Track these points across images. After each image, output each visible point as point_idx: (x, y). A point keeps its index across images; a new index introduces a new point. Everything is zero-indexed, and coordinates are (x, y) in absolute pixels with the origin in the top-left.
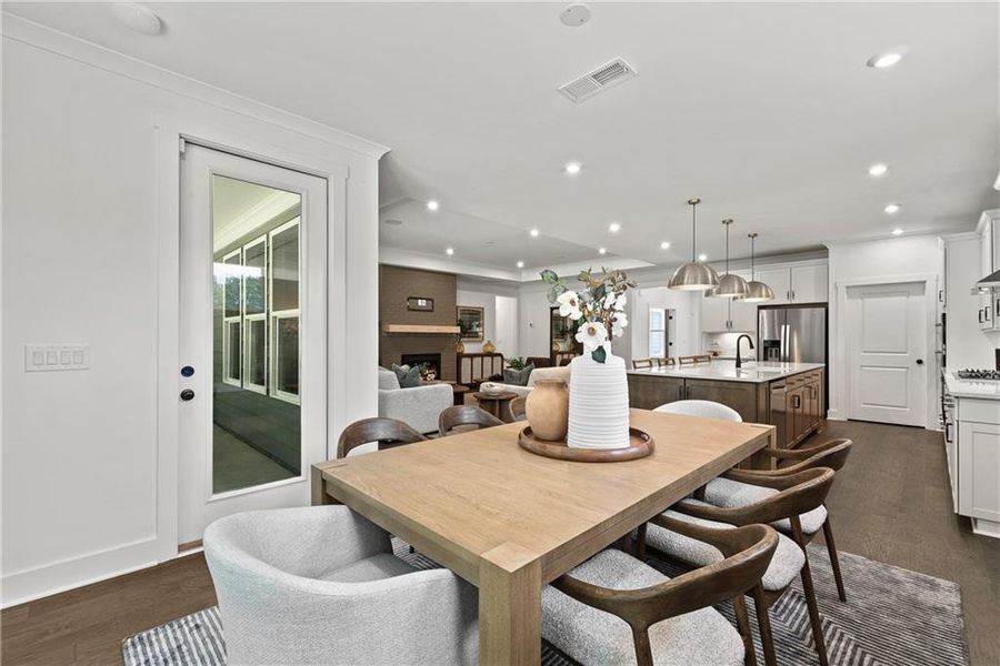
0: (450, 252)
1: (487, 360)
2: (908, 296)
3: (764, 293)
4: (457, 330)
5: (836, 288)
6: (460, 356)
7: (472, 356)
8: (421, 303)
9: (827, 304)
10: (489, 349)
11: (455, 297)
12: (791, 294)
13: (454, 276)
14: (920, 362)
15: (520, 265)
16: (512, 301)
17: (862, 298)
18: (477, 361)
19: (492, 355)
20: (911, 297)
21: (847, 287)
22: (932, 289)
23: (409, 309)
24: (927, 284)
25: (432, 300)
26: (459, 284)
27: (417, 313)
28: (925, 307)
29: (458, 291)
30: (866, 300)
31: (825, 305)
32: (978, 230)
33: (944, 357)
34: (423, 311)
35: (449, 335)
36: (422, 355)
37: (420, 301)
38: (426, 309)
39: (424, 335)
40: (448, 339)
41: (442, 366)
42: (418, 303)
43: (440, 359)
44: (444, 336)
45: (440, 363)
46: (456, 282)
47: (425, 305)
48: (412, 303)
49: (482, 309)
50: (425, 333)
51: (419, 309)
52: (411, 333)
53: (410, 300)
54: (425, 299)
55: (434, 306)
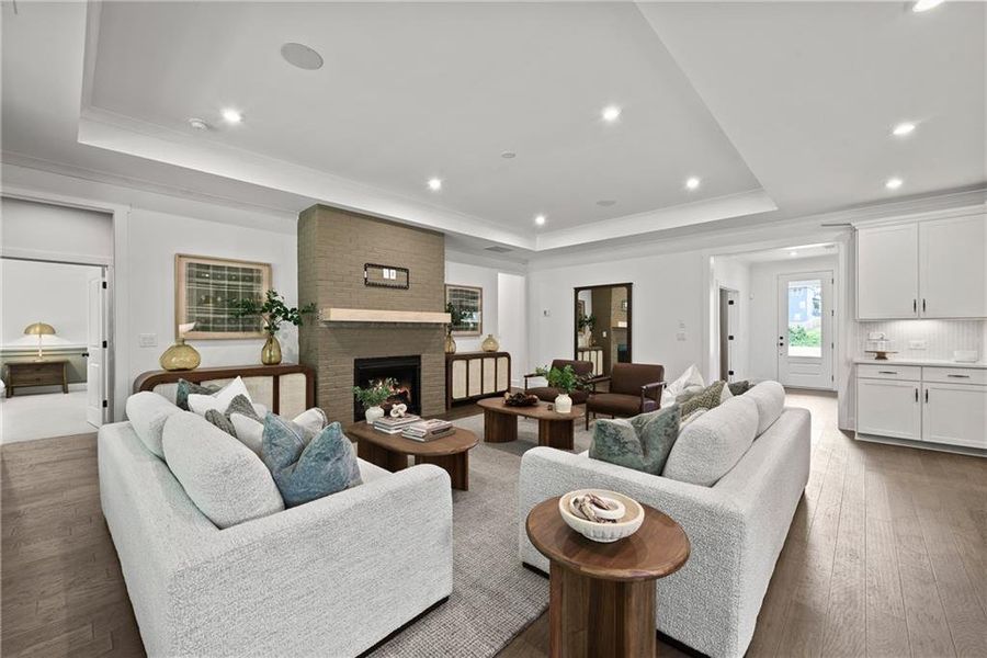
0: (435, 184)
1: (489, 362)
4: (446, 318)
6: (450, 358)
7: (467, 358)
8: (389, 275)
10: (490, 347)
11: (443, 268)
13: (440, 234)
15: (540, 220)
16: (519, 280)
18: (475, 364)
19: (495, 355)
23: (368, 284)
25: (406, 270)
27: (382, 290)
29: (446, 263)
34: (393, 287)
35: (433, 326)
36: (390, 358)
37: (386, 271)
38: (397, 284)
39: (393, 326)
40: (432, 332)
41: (423, 374)
42: (382, 275)
43: (420, 364)
44: (426, 328)
45: (420, 370)
46: (443, 245)
47: (393, 277)
48: (372, 275)
49: (481, 289)
50: (395, 323)
51: (385, 283)
52: (371, 322)
53: (368, 269)
54: (393, 268)
55: (410, 280)
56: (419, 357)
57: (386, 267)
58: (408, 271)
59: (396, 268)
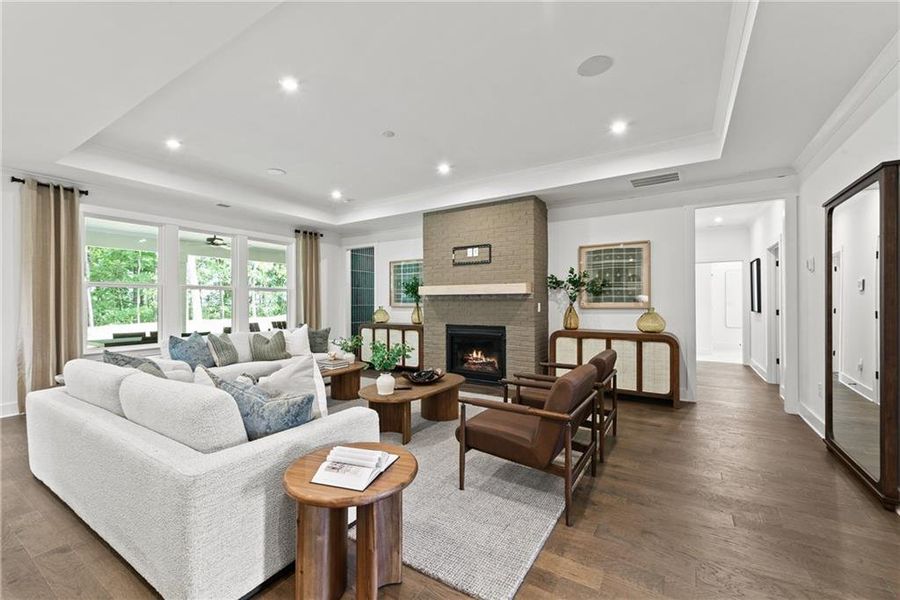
8: (472, 253)
15: (619, 127)
19: (656, 337)
23: (456, 264)
25: (488, 246)
27: (467, 268)
34: (476, 263)
35: (520, 298)
36: (475, 327)
37: (469, 250)
38: (480, 260)
39: (478, 298)
40: (518, 303)
41: (508, 346)
42: (467, 254)
43: (505, 335)
44: (512, 300)
45: (505, 341)
47: (476, 254)
48: (459, 256)
50: (479, 295)
51: (469, 261)
52: (458, 296)
53: (456, 252)
54: (476, 247)
55: (492, 254)
56: (504, 329)
57: (470, 247)
58: (490, 246)
59: (478, 246)
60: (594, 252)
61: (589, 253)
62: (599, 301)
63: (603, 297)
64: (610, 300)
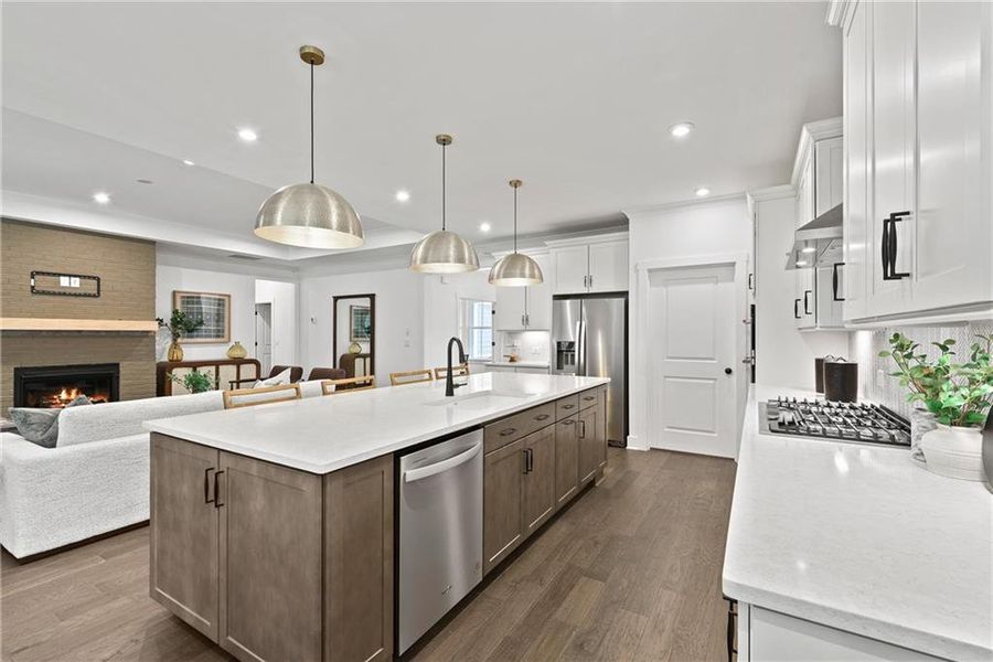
0: (102, 198)
1: (229, 370)
2: (717, 282)
3: (527, 271)
5: (637, 271)
6: (169, 367)
7: (197, 365)
8: (69, 283)
9: (627, 292)
10: (237, 354)
11: (154, 276)
12: (589, 281)
13: (153, 243)
14: (729, 371)
17: (666, 286)
19: (238, 363)
20: (719, 284)
21: (650, 271)
22: (741, 273)
23: (35, 292)
24: (736, 266)
25: (95, 279)
26: (159, 256)
27: (57, 298)
28: (733, 297)
29: (158, 267)
30: (670, 288)
31: (625, 294)
32: (793, 182)
33: (753, 367)
34: (75, 295)
37: (62, 278)
38: (82, 292)
39: (76, 334)
40: (135, 340)
41: (122, 382)
42: (59, 282)
43: (118, 372)
44: (127, 336)
45: (118, 377)
46: (154, 253)
47: (77, 285)
48: (43, 283)
49: (229, 296)
50: (79, 332)
51: (62, 291)
52: (40, 331)
53: (37, 277)
54: (75, 276)
55: (102, 288)
56: (118, 364)
57: (64, 275)
58: (99, 280)
59: (79, 276)
60: (188, 297)
61: (183, 297)
62: (192, 337)
63: (195, 334)
64: (201, 336)
